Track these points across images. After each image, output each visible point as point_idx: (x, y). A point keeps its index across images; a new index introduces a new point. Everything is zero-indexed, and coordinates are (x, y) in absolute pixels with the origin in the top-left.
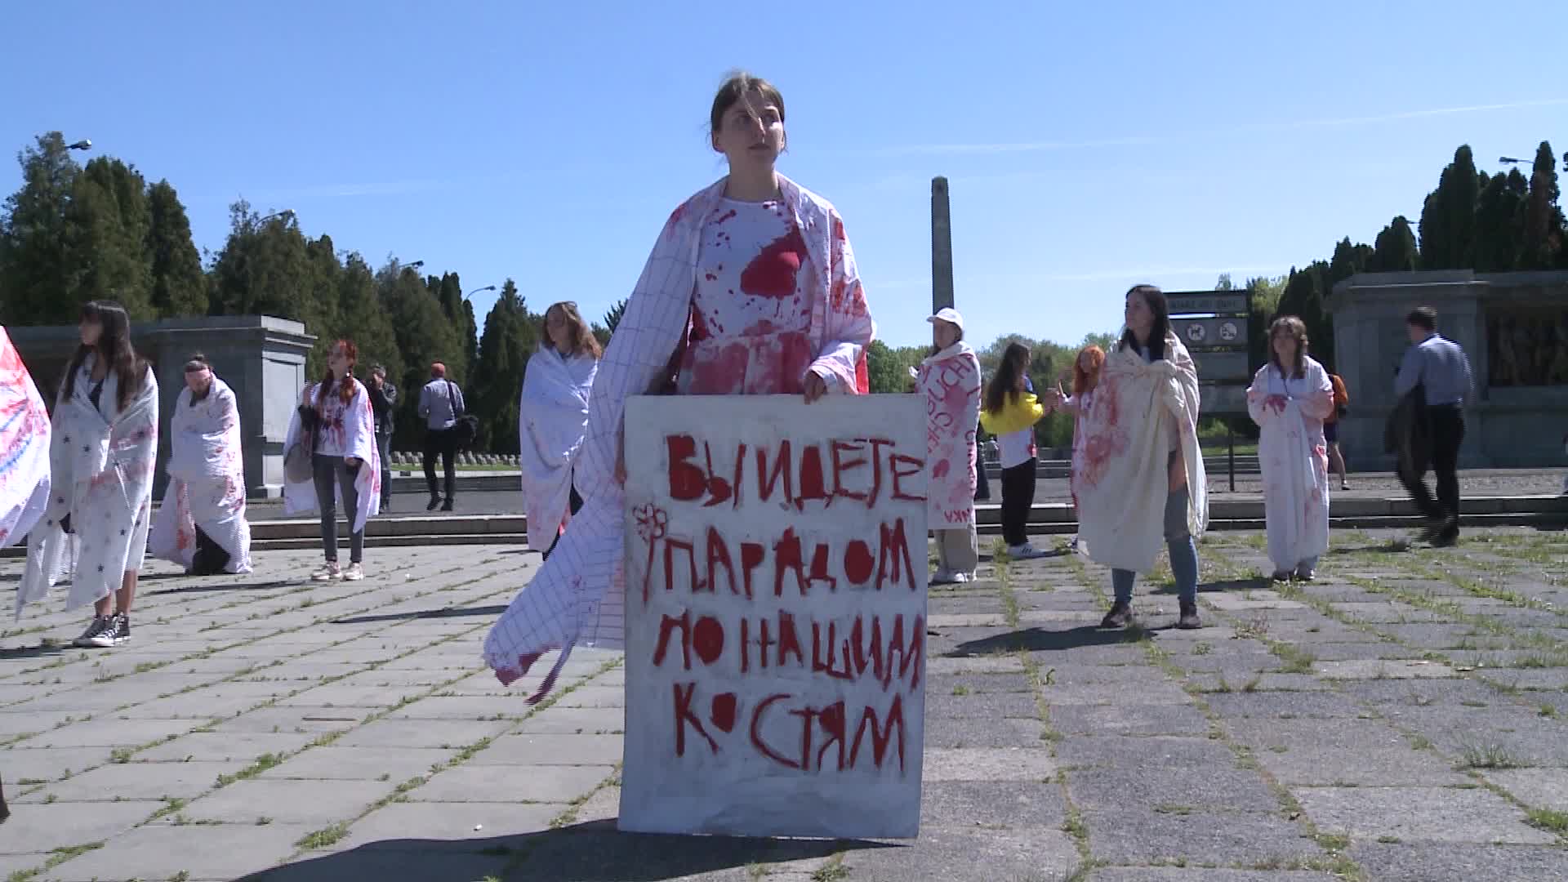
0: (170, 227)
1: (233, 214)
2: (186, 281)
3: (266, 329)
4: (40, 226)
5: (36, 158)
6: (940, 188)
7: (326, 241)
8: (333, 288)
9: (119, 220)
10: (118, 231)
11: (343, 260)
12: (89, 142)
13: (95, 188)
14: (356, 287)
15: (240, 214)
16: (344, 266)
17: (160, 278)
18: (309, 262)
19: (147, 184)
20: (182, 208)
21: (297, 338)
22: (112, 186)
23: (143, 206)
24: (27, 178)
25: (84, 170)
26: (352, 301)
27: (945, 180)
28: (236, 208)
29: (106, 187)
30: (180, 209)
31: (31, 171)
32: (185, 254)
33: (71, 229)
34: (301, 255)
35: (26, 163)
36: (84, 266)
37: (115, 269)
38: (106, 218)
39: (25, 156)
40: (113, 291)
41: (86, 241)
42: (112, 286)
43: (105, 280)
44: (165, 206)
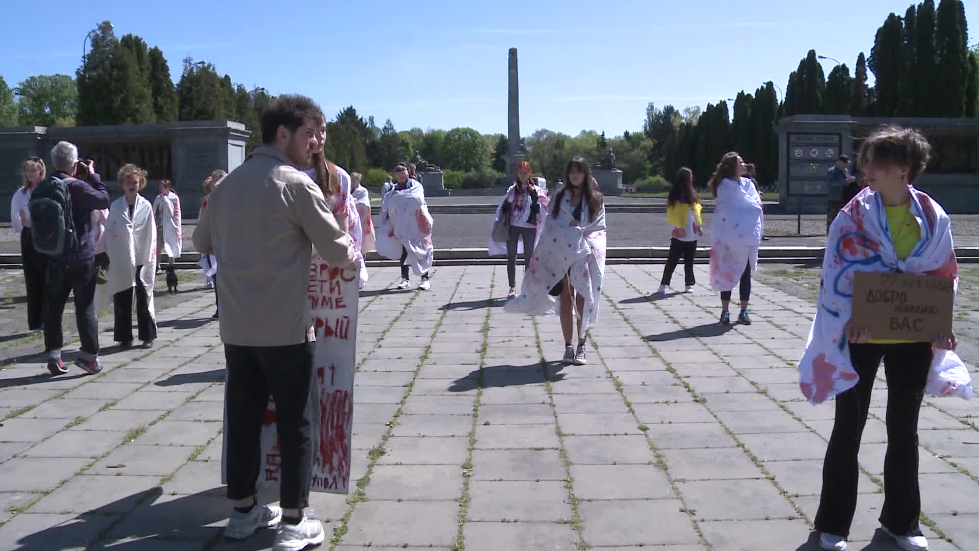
0: (160, 71)
1: (184, 64)
2: (169, 100)
3: (230, 128)
5: (97, 35)
6: (513, 53)
7: (227, 78)
9: (137, 68)
10: (137, 74)
11: (235, 88)
13: (127, 51)
15: (188, 64)
16: (236, 91)
17: (156, 98)
18: (221, 90)
19: (148, 48)
20: (166, 61)
21: (242, 132)
22: (134, 48)
23: (147, 60)
24: (93, 46)
25: (120, 42)
27: (516, 50)
28: (186, 61)
29: (131, 49)
31: (95, 42)
32: (168, 86)
33: (115, 73)
34: (218, 85)
35: (92, 38)
36: (122, 92)
37: (138, 94)
38: (132, 67)
39: (92, 34)
40: (137, 106)
41: (123, 79)
42: (137, 103)
43: (133, 100)
44: (157, 61)
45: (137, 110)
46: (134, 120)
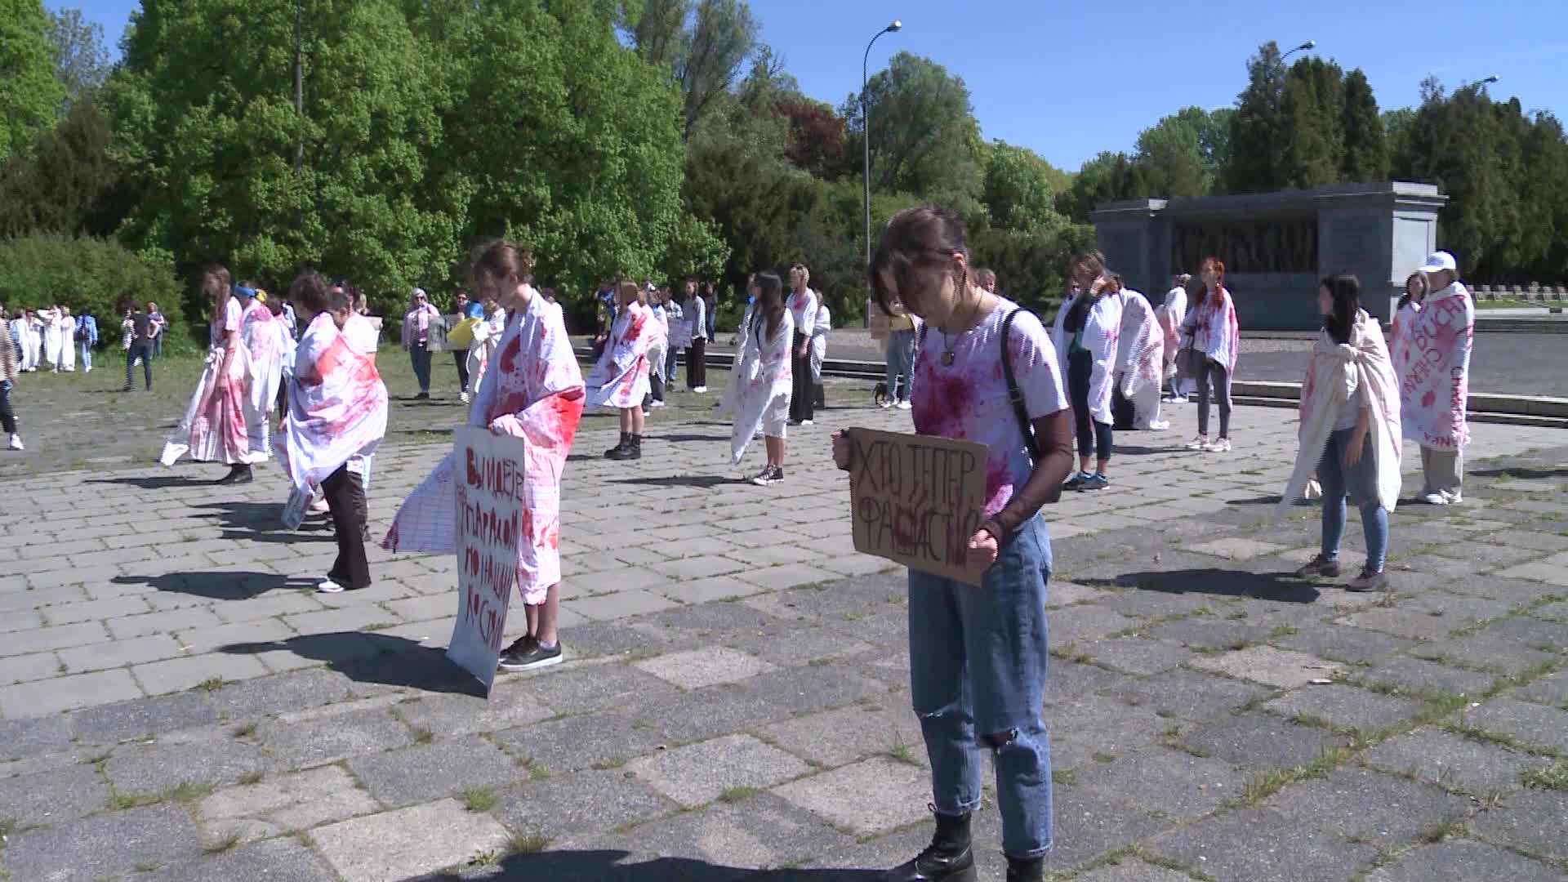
0: (1359, 106)
1: (1422, 89)
2: (1372, 150)
3: (1397, 193)
4: (1256, 117)
5: (1258, 63)
7: (1515, 103)
8: (1516, 144)
9: (1314, 106)
10: (1314, 115)
12: (1313, 43)
13: (1298, 82)
14: (1540, 142)
15: (1429, 88)
17: (1349, 149)
18: (1493, 124)
19: (1344, 73)
21: (1430, 199)
22: (1312, 78)
23: (1337, 92)
24: (1252, 79)
25: (1290, 70)
26: (1533, 156)
28: (1425, 83)
29: (1307, 81)
30: (1369, 90)
31: (1254, 73)
32: (1372, 126)
33: (1278, 117)
34: (1486, 117)
35: (1251, 68)
36: (1286, 144)
37: (1308, 146)
38: (1304, 104)
39: (1252, 62)
40: (1306, 163)
41: (1289, 125)
42: (1304, 159)
43: (1300, 154)
44: (1357, 90)
45: (1306, 169)
46: (1301, 185)
